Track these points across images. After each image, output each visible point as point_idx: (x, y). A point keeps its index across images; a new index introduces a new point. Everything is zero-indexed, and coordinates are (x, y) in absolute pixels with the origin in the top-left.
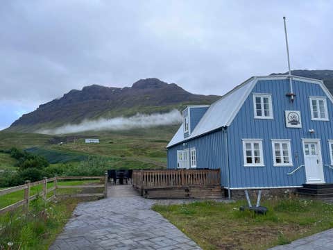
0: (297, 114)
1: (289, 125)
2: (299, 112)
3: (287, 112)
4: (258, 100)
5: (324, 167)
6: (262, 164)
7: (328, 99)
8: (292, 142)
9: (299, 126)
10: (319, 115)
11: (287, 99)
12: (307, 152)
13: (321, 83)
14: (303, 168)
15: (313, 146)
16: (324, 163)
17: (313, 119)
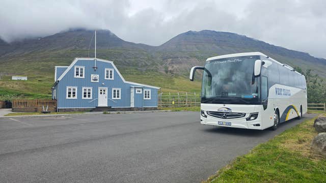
0: (97, 76)
1: (92, 81)
2: (98, 76)
3: (92, 75)
4: (77, 69)
5: (108, 100)
6: (76, 97)
7: (115, 70)
8: (93, 89)
9: (98, 81)
10: (109, 77)
11: (93, 69)
12: (101, 93)
13: (112, 63)
14: (98, 100)
15: (104, 91)
16: (108, 97)
17: (106, 78)
